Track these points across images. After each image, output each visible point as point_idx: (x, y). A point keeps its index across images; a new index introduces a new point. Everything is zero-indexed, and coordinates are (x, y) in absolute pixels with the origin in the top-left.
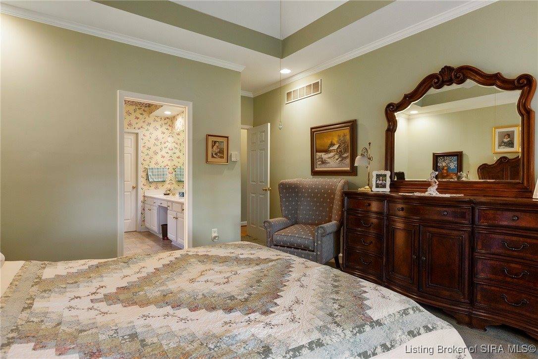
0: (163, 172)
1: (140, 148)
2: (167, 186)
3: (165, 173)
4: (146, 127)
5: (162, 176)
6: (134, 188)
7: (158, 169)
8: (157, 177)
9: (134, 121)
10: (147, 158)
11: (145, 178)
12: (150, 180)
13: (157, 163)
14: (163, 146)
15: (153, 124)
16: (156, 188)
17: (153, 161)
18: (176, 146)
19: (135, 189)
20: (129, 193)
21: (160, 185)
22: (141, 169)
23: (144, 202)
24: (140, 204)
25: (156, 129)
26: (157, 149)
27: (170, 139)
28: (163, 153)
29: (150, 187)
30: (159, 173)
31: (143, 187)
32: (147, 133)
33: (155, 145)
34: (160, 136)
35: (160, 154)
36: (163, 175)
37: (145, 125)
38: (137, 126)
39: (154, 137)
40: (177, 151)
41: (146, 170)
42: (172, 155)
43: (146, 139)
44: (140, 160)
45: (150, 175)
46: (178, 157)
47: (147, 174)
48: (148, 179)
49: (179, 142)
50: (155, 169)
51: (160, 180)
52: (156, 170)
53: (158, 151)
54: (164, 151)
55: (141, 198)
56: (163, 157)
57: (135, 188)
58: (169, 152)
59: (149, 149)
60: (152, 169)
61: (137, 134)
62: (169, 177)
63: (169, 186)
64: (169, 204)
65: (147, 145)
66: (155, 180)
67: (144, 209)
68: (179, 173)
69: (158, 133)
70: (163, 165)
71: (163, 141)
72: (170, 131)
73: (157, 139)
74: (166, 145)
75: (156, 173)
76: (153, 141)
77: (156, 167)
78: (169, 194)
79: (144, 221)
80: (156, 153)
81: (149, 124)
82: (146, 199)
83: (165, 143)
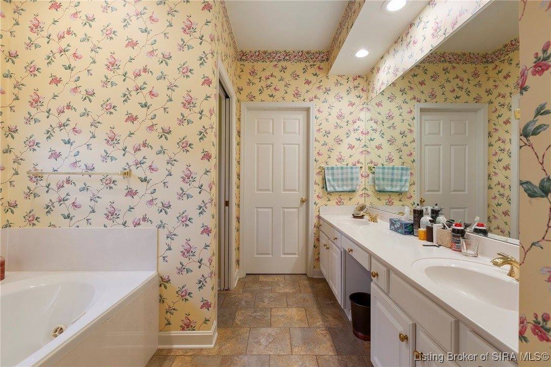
0: (352, 173)
1: (314, 134)
2: (358, 200)
3: (355, 176)
4: (322, 96)
5: (349, 182)
6: (303, 201)
7: (342, 168)
8: (340, 183)
9: (303, 88)
10: (324, 150)
11: (321, 186)
12: (328, 189)
13: (340, 159)
14: (351, 127)
15: (335, 90)
16: (340, 203)
17: (335, 156)
18: (375, 126)
19: (305, 203)
20: (295, 210)
21: (345, 198)
22: (314, 170)
23: (318, 227)
24: (312, 229)
25: (339, 98)
26: (341, 133)
27: (364, 115)
28: (352, 140)
29: (329, 200)
30: (344, 176)
31: (317, 201)
32: (324, 107)
33: (337, 126)
34: (346, 110)
35: (346, 142)
36: (352, 179)
37: (320, 93)
38: (308, 96)
39: (335, 112)
40: (376, 136)
41: (322, 171)
42: (368, 143)
43: (321, 116)
44: (313, 154)
45: (329, 181)
46: (379, 147)
47: (324, 179)
48: (325, 187)
49: (380, 118)
50: (337, 168)
51: (345, 188)
52: (340, 171)
53: (343, 137)
54: (354, 136)
55: (313, 221)
56: (351, 147)
57: (305, 201)
58: (362, 137)
59: (327, 133)
60: (332, 168)
61: (308, 110)
62: (362, 183)
63: (361, 201)
64: (382, 271)
65: (326, 127)
66: (337, 189)
67: (318, 240)
68: (381, 176)
69: (342, 106)
70: (350, 162)
71: (351, 119)
72: (363, 100)
73: (340, 116)
74: (356, 126)
75: (340, 177)
76: (333, 119)
77: (339, 165)
78: (362, 217)
79: (318, 259)
80: (339, 141)
81: (327, 91)
82: (322, 222)
83: (354, 122)
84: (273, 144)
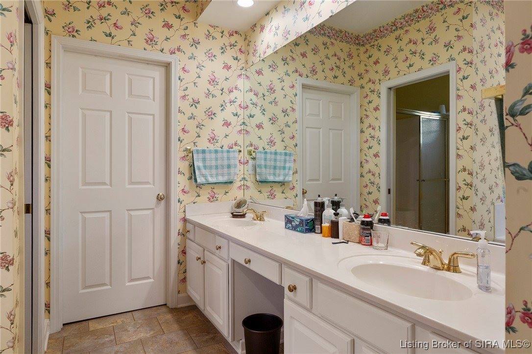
0: (228, 159)
1: (176, 102)
2: (236, 194)
3: (232, 162)
4: (189, 51)
5: (226, 170)
6: (159, 198)
7: (216, 152)
8: (214, 171)
9: (161, 33)
10: (191, 126)
11: (187, 175)
12: (199, 180)
13: (213, 139)
14: (227, 98)
15: (206, 44)
16: (212, 198)
17: (206, 134)
18: (255, 99)
19: (163, 202)
20: (149, 212)
22: (177, 152)
23: (184, 234)
24: (175, 239)
25: (212, 57)
26: (214, 104)
27: (241, 83)
28: (227, 114)
29: (199, 196)
30: (219, 162)
31: (182, 197)
32: (192, 66)
33: (208, 94)
34: (221, 74)
35: (221, 117)
36: (229, 166)
37: (185, 45)
38: (167, 46)
39: (206, 74)
40: (257, 111)
41: (189, 155)
42: (247, 121)
43: (189, 78)
44: (176, 131)
45: (199, 169)
46: (259, 126)
47: (192, 166)
48: (193, 177)
49: (261, 90)
50: (210, 152)
51: (221, 179)
52: (213, 156)
53: (217, 109)
54: (230, 109)
55: (176, 226)
56: (227, 124)
57: (164, 199)
58: (240, 112)
59: (195, 103)
60: (204, 152)
61: (167, 66)
62: (241, 172)
63: (240, 195)
65: (193, 93)
66: (211, 180)
67: (184, 252)
68: (263, 162)
69: (215, 67)
70: (226, 143)
71: (226, 85)
72: (242, 63)
73: (213, 81)
74: (232, 96)
75: (213, 163)
76: (203, 84)
77: (212, 147)
79: (184, 280)
80: (211, 115)
81: (196, 43)
82: (189, 227)
83: (231, 91)
84: (111, 112)
